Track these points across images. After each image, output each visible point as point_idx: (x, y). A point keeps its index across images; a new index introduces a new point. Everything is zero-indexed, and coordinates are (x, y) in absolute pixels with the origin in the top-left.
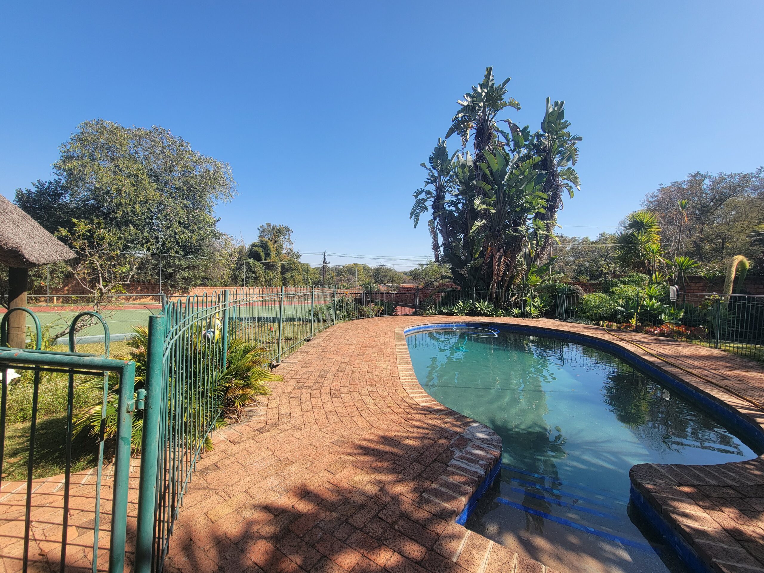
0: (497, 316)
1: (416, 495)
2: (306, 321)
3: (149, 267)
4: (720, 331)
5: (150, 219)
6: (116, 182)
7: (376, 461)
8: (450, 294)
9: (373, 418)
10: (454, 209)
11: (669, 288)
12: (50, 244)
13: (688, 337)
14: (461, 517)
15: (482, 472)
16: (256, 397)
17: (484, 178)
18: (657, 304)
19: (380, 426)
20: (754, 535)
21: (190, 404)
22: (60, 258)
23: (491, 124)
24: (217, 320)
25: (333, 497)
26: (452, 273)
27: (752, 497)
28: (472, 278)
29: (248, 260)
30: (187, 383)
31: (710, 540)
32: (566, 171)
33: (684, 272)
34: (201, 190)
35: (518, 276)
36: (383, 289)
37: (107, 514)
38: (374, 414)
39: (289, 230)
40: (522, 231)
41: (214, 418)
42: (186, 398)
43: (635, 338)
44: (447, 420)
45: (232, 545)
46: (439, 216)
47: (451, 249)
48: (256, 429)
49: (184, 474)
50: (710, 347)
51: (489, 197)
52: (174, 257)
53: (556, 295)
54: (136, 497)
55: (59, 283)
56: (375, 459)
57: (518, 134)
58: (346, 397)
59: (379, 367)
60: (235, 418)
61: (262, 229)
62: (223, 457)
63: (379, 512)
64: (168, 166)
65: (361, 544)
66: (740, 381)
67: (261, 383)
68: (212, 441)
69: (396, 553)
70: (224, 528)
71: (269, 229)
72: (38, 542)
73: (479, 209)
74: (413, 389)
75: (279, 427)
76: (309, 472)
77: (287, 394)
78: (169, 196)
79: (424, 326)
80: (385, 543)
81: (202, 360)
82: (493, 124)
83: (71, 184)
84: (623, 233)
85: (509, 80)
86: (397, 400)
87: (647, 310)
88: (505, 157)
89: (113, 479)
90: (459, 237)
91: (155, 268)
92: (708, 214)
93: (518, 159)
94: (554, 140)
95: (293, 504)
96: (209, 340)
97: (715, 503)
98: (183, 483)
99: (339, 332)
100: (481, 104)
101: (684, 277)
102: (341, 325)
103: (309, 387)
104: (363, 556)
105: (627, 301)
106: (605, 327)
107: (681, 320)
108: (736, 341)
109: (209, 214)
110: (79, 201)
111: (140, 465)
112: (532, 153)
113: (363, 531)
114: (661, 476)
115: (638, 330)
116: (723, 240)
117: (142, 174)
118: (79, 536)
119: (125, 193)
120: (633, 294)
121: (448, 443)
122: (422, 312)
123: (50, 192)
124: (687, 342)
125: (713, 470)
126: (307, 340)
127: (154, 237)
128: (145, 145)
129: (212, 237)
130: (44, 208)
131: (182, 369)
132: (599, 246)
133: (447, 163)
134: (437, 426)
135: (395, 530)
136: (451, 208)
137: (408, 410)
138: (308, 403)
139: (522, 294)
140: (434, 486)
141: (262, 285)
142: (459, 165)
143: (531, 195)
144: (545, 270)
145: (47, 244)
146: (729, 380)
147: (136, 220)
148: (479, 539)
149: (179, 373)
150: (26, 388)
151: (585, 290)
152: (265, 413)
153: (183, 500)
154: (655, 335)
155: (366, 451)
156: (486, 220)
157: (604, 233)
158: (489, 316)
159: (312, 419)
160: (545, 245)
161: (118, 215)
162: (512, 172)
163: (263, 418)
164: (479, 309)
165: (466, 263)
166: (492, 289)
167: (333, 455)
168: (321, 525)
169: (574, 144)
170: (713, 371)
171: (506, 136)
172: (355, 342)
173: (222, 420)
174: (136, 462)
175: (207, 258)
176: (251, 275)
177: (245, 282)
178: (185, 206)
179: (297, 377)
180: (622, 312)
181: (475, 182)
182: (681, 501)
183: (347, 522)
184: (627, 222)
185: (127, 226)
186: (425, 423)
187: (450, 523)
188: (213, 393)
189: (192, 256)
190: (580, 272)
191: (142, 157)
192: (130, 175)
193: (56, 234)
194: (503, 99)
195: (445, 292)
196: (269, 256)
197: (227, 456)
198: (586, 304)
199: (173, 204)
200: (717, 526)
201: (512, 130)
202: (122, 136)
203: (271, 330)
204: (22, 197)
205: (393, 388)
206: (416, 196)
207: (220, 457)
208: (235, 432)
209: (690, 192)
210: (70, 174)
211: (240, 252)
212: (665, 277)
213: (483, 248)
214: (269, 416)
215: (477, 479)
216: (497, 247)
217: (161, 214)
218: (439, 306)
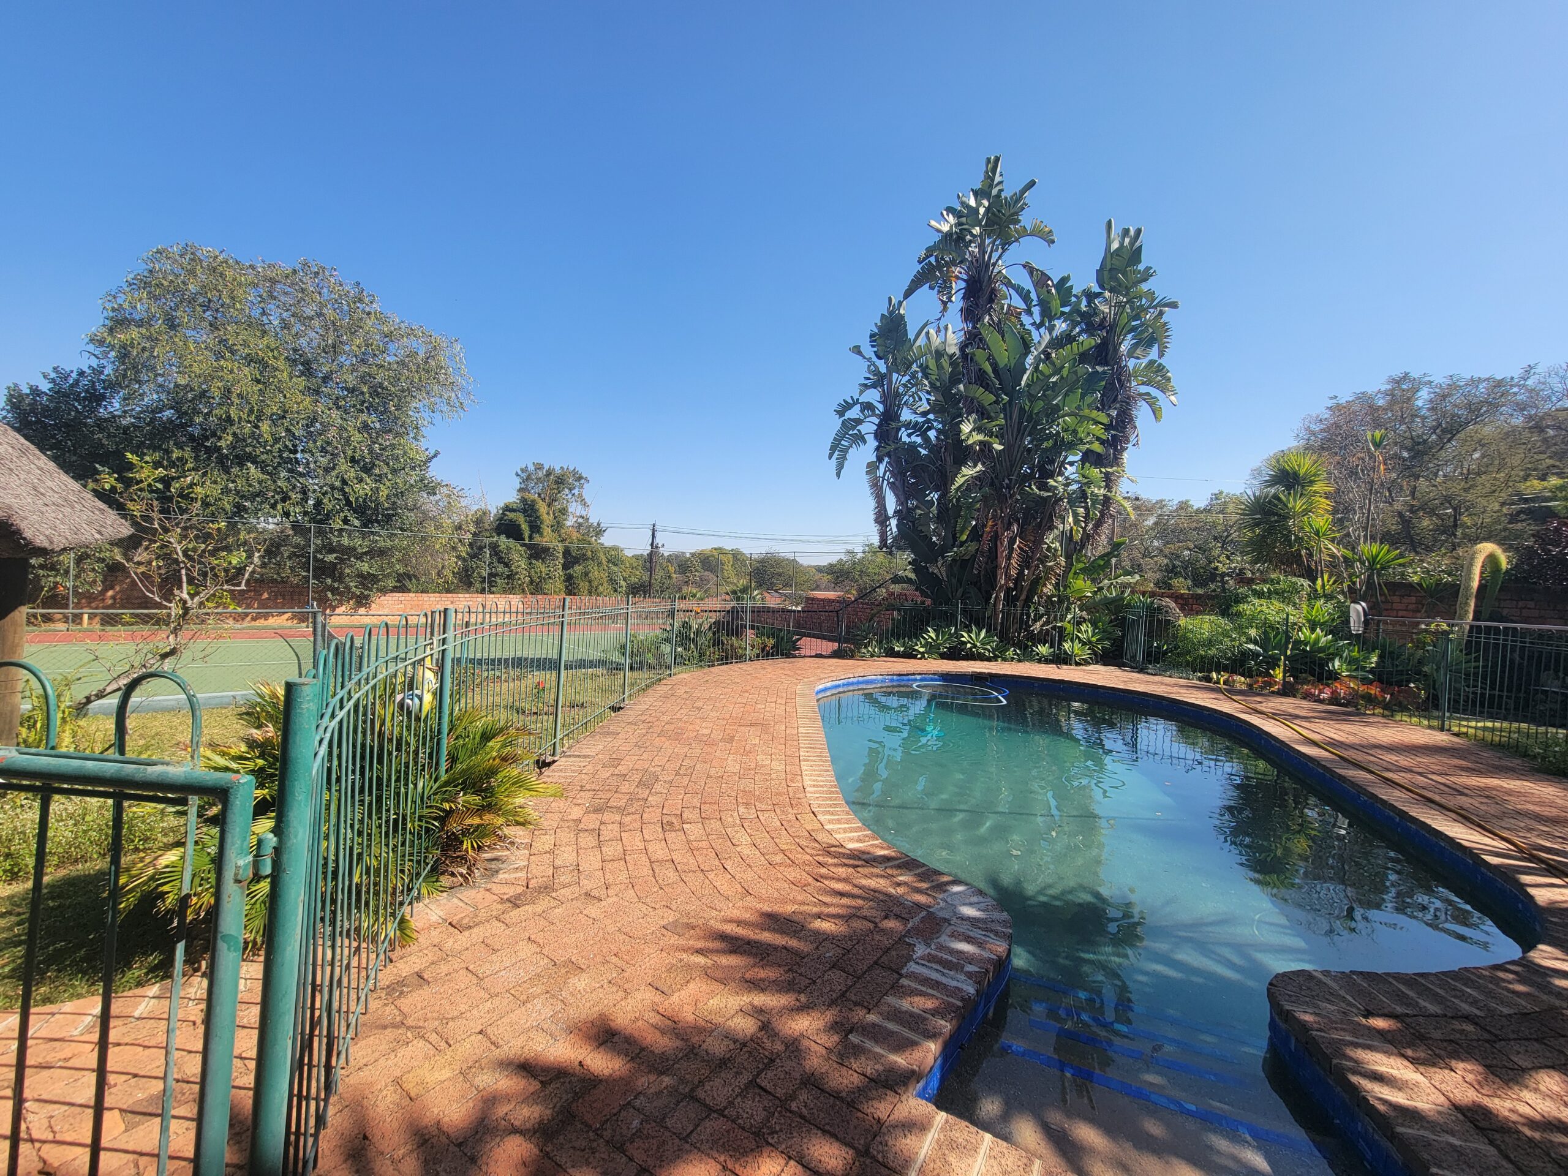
0: (1005, 660)
1: (836, 1038)
2: (612, 667)
3: (286, 551)
4: (1450, 693)
5: (291, 452)
6: (220, 374)
7: (754, 966)
8: (911, 614)
9: (749, 875)
10: (919, 440)
11: (1348, 607)
12: (78, 507)
13: (1386, 706)
14: (927, 1084)
15: (970, 989)
16: (506, 831)
17: (981, 379)
18: (1325, 640)
19: (764, 891)
20: (1514, 1117)
21: (369, 846)
22: (97, 536)
23: (996, 271)
24: (427, 672)
25: (662, 1043)
26: (914, 571)
27: (1509, 1040)
28: (954, 581)
29: (495, 539)
30: (362, 802)
31: (1426, 1129)
32: (1146, 367)
33: (1379, 575)
34: (398, 393)
35: (1049, 579)
36: (773, 601)
37: (188, 1082)
38: (750, 867)
39: (580, 478)
40: (1056, 488)
41: (418, 875)
42: (360, 834)
43: (1282, 708)
44: (901, 878)
45: (452, 1148)
46: (889, 455)
47: (913, 522)
48: (505, 897)
49: (353, 996)
50: (1430, 727)
51: (991, 419)
52: (341, 530)
53: (1124, 618)
54: (249, 1045)
55: (95, 582)
56: (751, 960)
57: (1049, 292)
58: (694, 831)
59: (763, 766)
60: (461, 875)
61: (524, 475)
62: (435, 959)
63: (758, 1075)
64: (330, 342)
65: (721, 1142)
66: (1487, 797)
67: (518, 801)
68: (415, 923)
69: (792, 1163)
70: (436, 1111)
71: (540, 474)
72: (37, 1145)
73: (970, 442)
74: (832, 814)
75: (554, 895)
76: (615, 989)
77: (571, 824)
78: (331, 405)
79: (855, 680)
80: (770, 1141)
81: (395, 753)
82: (1000, 272)
83: (124, 376)
84: (1257, 494)
85: (1032, 184)
86: (798, 837)
87: (1305, 650)
88: (1022, 338)
89: (203, 1006)
90: (929, 498)
91: (301, 553)
92: (1426, 458)
93: (1049, 342)
94: (1119, 304)
95: (580, 1058)
96: (409, 713)
97: (1437, 1051)
98: (351, 1015)
99: (681, 691)
100: (976, 231)
101: (1379, 584)
102: (685, 676)
103: (618, 808)
104: (725, 1168)
105: (1265, 633)
106: (1221, 685)
107: (1372, 671)
108: (1481, 715)
109: (415, 443)
110: (141, 412)
111: (261, 976)
112: (1077, 330)
113: (724, 1116)
114: (1332, 996)
115: (1287, 691)
116: (1455, 509)
117: (275, 358)
118: (126, 1131)
119: (240, 396)
120: (1277, 619)
121: (901, 928)
122: (852, 651)
123: (80, 393)
124: (1383, 716)
125: (1433, 983)
126: (616, 709)
127: (298, 490)
128: (282, 298)
129: (420, 490)
130: (67, 425)
131: (354, 772)
132: (1210, 519)
133: (907, 345)
134: (880, 892)
135: (791, 1112)
136: (914, 438)
137: (820, 859)
138: (614, 843)
139: (1056, 616)
140: (872, 1018)
141: (523, 591)
142: (931, 352)
143: (1076, 415)
144: (1102, 568)
145: (73, 507)
146: (1466, 795)
147: (262, 453)
148: (963, 1131)
149: (346, 781)
150: (18, 810)
151: (1182, 609)
152: (526, 863)
153: (351, 1051)
154: (1322, 701)
155: (734, 945)
156: (983, 464)
157: (1221, 493)
158: (989, 659)
159: (623, 877)
160: (1103, 515)
161: (222, 443)
162: (1036, 369)
163: (522, 874)
164: (969, 646)
165: (944, 549)
166: (995, 605)
167: (664, 954)
168: (637, 1103)
169: (1161, 313)
170: (1434, 777)
171: (1025, 297)
172: (714, 714)
173: (434, 879)
174: (254, 970)
175: (410, 534)
176: (501, 569)
177: (489, 585)
178: (365, 426)
179: (593, 786)
180: (1256, 655)
181: (961, 387)
182: (1370, 1048)
183: (692, 1097)
184: (1267, 473)
185: (241, 465)
186: (856, 886)
187: (904, 1098)
188: (416, 823)
189: (377, 530)
190: (1172, 571)
191: (276, 323)
192: (250, 360)
193: (91, 485)
194: (1019, 221)
195: (899, 610)
196: (538, 531)
197: (446, 957)
198: (1185, 638)
199: (340, 421)
200: (1442, 1099)
201: (1036, 285)
202: (234, 280)
203: (540, 688)
204: (20, 402)
205: (790, 810)
206: (841, 413)
207: (431, 958)
208: (461, 904)
209: (1390, 414)
210: (124, 355)
211: (478, 522)
212: (1341, 583)
213: (977, 520)
214: (534, 871)
215: (959, 1003)
216: (1006, 520)
217: (315, 442)
218: (887, 638)
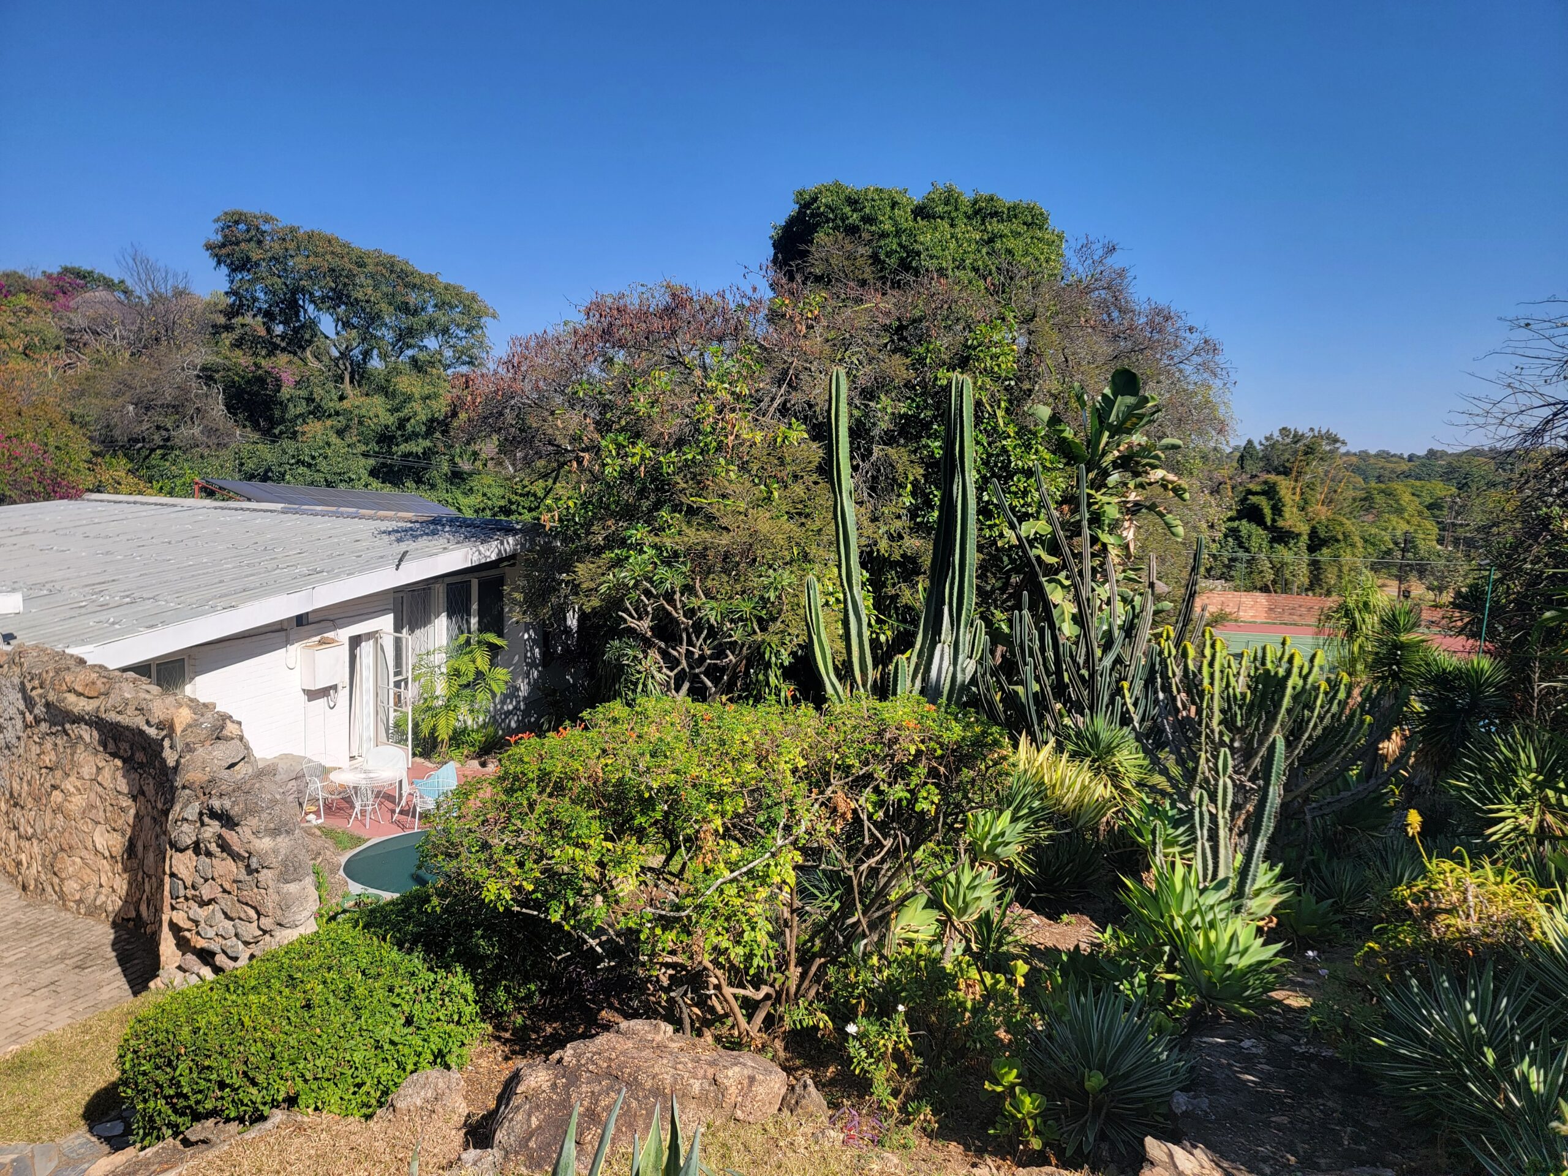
29: (1237, 524)
39: (1331, 440)
71: (1287, 441)
176: (1241, 554)
196: (1281, 514)
